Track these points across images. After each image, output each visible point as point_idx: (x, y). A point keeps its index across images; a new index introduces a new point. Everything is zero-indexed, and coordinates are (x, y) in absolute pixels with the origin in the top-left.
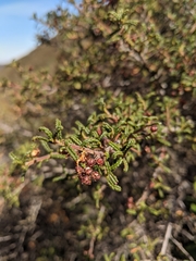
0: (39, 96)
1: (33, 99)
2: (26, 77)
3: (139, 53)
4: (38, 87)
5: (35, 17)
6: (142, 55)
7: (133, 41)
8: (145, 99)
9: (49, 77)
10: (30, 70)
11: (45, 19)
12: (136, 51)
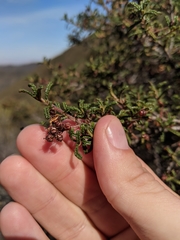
0: (68, 91)
1: (62, 94)
2: (55, 74)
3: (163, 47)
4: (65, 83)
5: (66, 17)
6: (166, 49)
7: (156, 34)
8: (158, 88)
9: (77, 74)
10: (60, 67)
11: (75, 20)
12: (159, 46)
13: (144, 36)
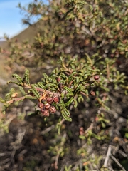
0: (22, 58)
1: (18, 61)
2: (13, 45)
3: (88, 27)
4: (20, 53)
5: (20, 6)
6: (91, 29)
7: (84, 18)
8: (92, 59)
9: (28, 46)
10: (16, 41)
11: (27, 8)
12: (86, 26)
13: (76, 19)
